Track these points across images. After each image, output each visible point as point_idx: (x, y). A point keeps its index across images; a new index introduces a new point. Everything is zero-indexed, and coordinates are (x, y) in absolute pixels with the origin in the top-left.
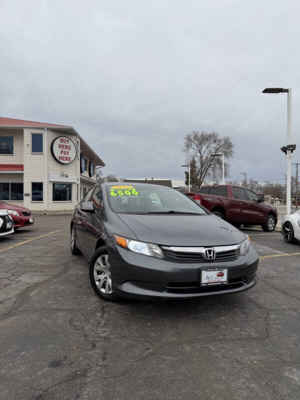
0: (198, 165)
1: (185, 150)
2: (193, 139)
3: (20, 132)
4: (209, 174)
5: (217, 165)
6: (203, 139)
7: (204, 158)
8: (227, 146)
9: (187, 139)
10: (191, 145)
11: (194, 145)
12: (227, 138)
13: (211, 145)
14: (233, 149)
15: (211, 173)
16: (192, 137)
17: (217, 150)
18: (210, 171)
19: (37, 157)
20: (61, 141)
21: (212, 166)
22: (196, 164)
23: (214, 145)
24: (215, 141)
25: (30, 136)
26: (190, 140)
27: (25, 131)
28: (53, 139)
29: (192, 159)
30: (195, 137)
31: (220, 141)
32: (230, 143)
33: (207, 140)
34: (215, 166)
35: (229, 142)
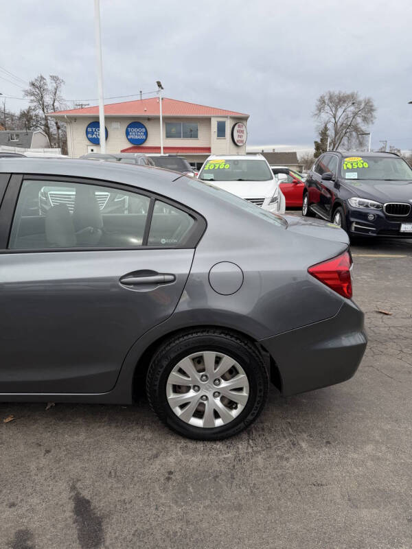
0: (331, 133)
1: (316, 114)
2: (327, 101)
3: (208, 120)
4: (343, 145)
5: (354, 133)
6: (339, 101)
7: (339, 124)
8: (368, 110)
9: (320, 101)
10: (324, 107)
11: (327, 108)
12: (369, 100)
13: (349, 109)
14: (374, 114)
15: (346, 143)
16: (326, 98)
17: (355, 114)
18: (345, 140)
19: (222, 141)
20: (239, 126)
21: (348, 134)
22: (328, 132)
23: (352, 108)
24: (353, 104)
25: (216, 123)
26: (324, 102)
27: (212, 119)
28: (233, 125)
29: (324, 125)
30: (331, 98)
31: (360, 103)
32: (371, 106)
33: (344, 102)
34: (351, 135)
35: (371, 104)
